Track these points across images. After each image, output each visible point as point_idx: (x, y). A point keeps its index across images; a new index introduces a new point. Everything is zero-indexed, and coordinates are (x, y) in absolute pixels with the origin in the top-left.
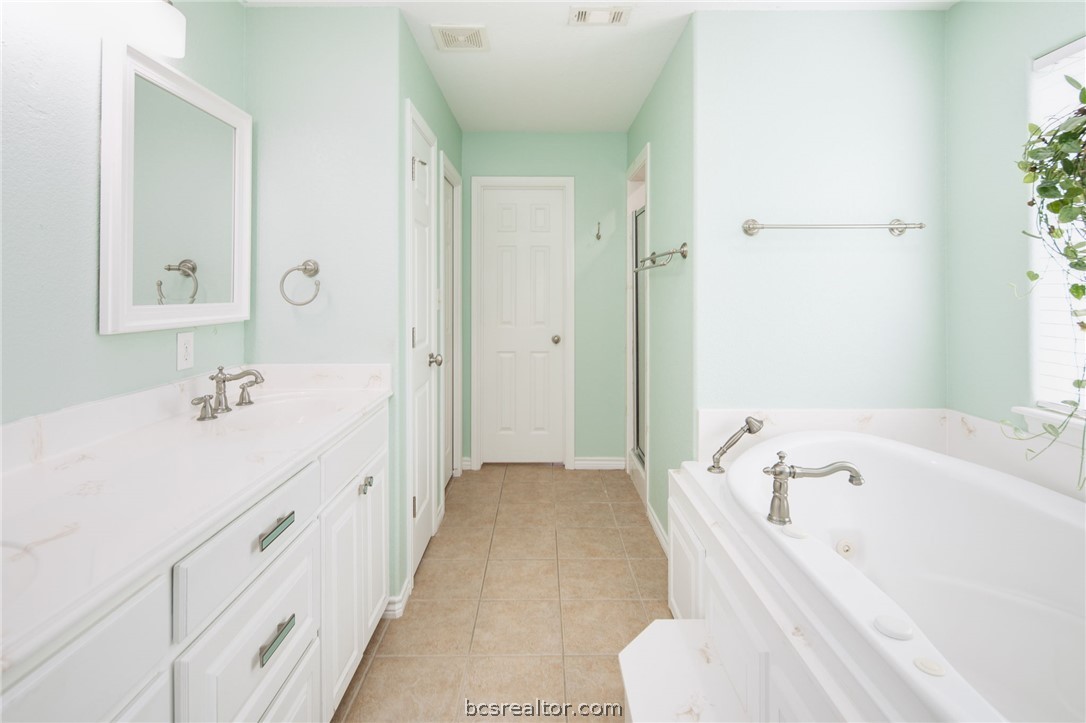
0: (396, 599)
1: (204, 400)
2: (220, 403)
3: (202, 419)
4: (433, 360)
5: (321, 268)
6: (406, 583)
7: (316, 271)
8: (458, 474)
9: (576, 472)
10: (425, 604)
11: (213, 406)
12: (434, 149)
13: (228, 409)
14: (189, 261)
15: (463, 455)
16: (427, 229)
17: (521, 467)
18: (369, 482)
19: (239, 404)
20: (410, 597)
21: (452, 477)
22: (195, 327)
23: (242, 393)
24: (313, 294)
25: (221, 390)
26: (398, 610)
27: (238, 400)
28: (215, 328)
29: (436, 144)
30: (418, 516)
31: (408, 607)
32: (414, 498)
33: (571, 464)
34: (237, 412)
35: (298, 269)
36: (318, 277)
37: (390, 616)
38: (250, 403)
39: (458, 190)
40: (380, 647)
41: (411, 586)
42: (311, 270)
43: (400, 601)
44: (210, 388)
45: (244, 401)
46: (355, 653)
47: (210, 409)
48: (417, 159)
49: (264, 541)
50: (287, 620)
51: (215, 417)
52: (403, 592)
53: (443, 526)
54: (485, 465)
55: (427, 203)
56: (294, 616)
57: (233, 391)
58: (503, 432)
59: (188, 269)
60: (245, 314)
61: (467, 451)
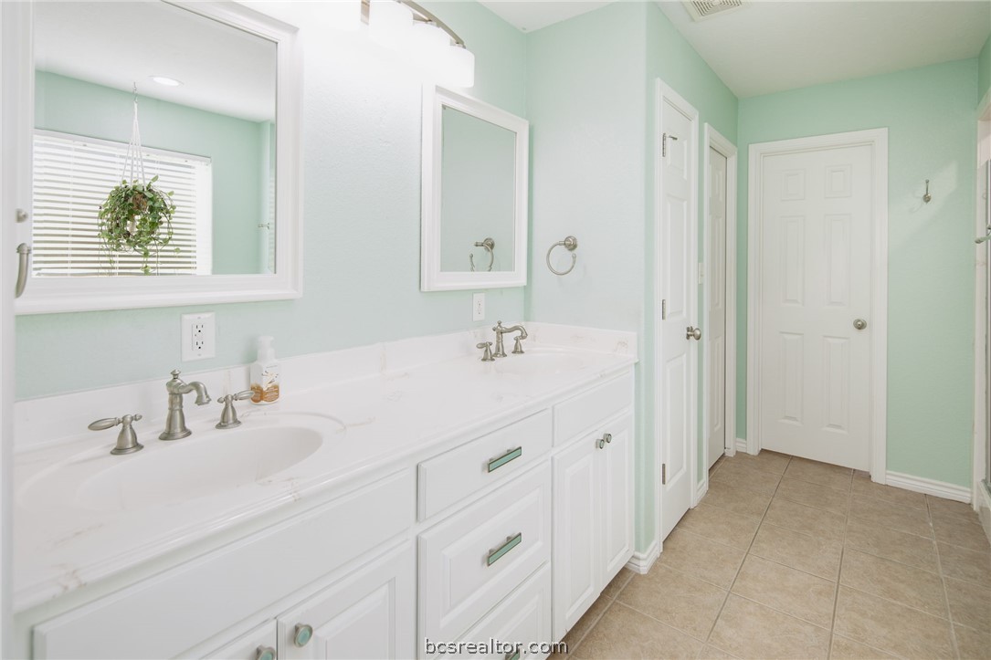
0: (641, 556)
1: (485, 346)
2: (498, 349)
3: (484, 360)
4: (691, 333)
5: (579, 243)
6: (653, 543)
7: (575, 246)
8: (730, 453)
9: (887, 489)
10: (671, 572)
11: (493, 352)
12: (694, 125)
13: (504, 355)
14: (491, 239)
15: (738, 434)
16: (685, 203)
17: (809, 465)
18: (607, 438)
19: (514, 352)
20: (659, 559)
21: (723, 455)
22: (486, 289)
23: (516, 345)
24: (571, 265)
25: (500, 340)
26: (644, 567)
27: (513, 349)
28: (501, 290)
29: (697, 117)
30: (669, 485)
31: (654, 568)
32: (664, 465)
33: (880, 476)
34: (511, 358)
35: (560, 245)
36: (575, 251)
37: (632, 567)
38: (522, 352)
39: (732, 161)
40: (621, 594)
41: (660, 548)
42: (571, 245)
43: (645, 559)
44: (492, 337)
45: (517, 351)
46: (591, 590)
47: (490, 354)
48: (667, 135)
49: (492, 465)
50: (514, 536)
51: (493, 360)
52: (648, 551)
53: (704, 502)
54: (763, 451)
55: (685, 177)
56: (520, 534)
57: (509, 341)
58: (786, 421)
59: (490, 245)
60: (523, 282)
61: (741, 431)
